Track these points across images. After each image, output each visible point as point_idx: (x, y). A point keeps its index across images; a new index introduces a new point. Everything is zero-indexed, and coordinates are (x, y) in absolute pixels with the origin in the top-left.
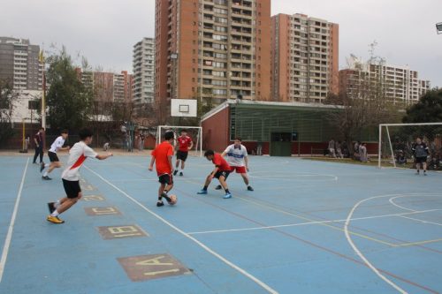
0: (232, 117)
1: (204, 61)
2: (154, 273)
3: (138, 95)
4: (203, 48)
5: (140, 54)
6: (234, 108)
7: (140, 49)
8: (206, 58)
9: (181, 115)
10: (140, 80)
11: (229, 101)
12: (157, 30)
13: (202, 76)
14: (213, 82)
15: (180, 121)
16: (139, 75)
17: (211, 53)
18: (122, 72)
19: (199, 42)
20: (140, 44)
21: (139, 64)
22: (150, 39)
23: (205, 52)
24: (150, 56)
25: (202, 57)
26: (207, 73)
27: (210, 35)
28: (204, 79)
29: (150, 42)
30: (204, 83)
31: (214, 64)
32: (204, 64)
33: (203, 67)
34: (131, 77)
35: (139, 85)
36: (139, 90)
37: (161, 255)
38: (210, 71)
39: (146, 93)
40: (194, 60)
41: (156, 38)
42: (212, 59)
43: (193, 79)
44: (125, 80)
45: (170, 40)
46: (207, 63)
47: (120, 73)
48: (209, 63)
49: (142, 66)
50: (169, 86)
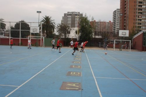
0: (144, 37)
1: (138, 16)
2: (69, 88)
3: (114, 29)
4: (138, 11)
5: (115, 15)
6: (145, 33)
7: (115, 13)
8: (139, 15)
9: (123, 36)
10: (115, 24)
11: (143, 31)
12: (121, 6)
13: (138, 22)
14: (142, 24)
16: (115, 22)
17: (141, 13)
18: (109, 21)
19: (137, 9)
20: (115, 11)
21: (115, 18)
22: (119, 9)
23: (139, 12)
24: (118, 15)
25: (137, 14)
26: (140, 20)
27: (141, 6)
28: (138, 23)
30: (138, 24)
31: (142, 17)
32: (138, 17)
33: (138, 18)
34: (112, 23)
35: (115, 26)
36: (115, 28)
37: (78, 83)
38: (141, 20)
39: (117, 28)
40: (134, 16)
41: (121, 9)
42: (141, 15)
43: (134, 23)
44: (110, 24)
45: (125, 9)
46: (139, 17)
47: (108, 22)
48: (141, 17)
49: (116, 19)
50: (125, 26)
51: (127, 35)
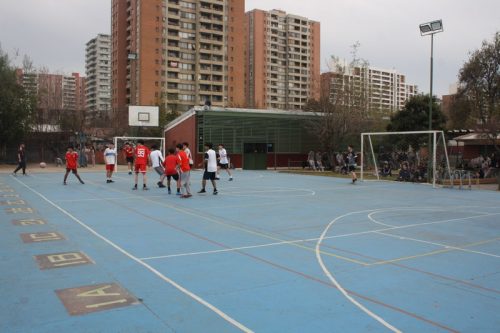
0: (200, 126)
1: (169, 62)
2: (96, 305)
3: (93, 101)
4: (167, 48)
5: (94, 53)
6: (202, 116)
7: (94, 47)
8: (171, 59)
9: (140, 124)
10: (94, 83)
11: (197, 108)
12: (113, 25)
13: (167, 79)
14: (180, 86)
15: (139, 131)
16: (93, 77)
17: (177, 53)
18: (73, 74)
19: (163, 40)
20: (94, 41)
21: (93, 65)
22: (106, 36)
23: (170, 51)
24: (106, 56)
25: (167, 57)
26: (173, 75)
27: (176, 32)
28: (169, 83)
29: (105, 40)
30: (169, 87)
31: (180, 65)
32: (169, 66)
33: (167, 69)
34: (84, 80)
35: (93, 89)
36: (93, 96)
37: (107, 284)
38: (176, 74)
39: (101, 99)
40: (157, 61)
41: (113, 35)
42: (178, 59)
43: (157, 83)
44: (77, 83)
45: (129, 38)
46: (173, 64)
47: (70, 75)
48: (175, 64)
49: (96, 67)
50: (128, 91)
51: (155, 122)
